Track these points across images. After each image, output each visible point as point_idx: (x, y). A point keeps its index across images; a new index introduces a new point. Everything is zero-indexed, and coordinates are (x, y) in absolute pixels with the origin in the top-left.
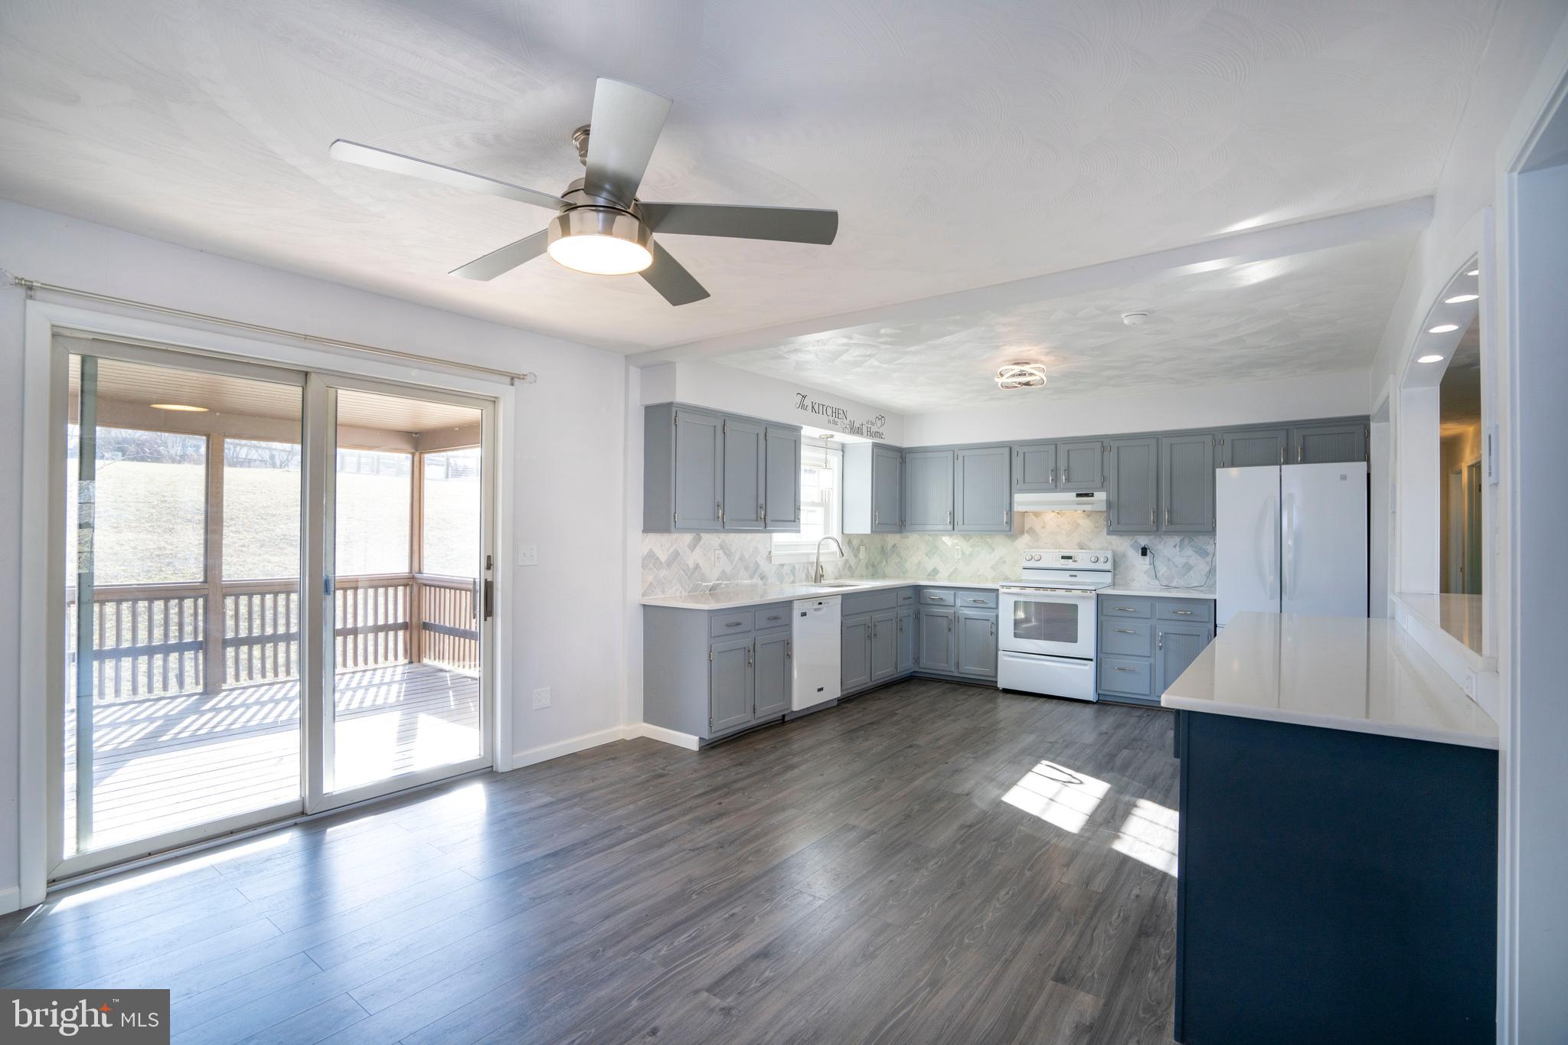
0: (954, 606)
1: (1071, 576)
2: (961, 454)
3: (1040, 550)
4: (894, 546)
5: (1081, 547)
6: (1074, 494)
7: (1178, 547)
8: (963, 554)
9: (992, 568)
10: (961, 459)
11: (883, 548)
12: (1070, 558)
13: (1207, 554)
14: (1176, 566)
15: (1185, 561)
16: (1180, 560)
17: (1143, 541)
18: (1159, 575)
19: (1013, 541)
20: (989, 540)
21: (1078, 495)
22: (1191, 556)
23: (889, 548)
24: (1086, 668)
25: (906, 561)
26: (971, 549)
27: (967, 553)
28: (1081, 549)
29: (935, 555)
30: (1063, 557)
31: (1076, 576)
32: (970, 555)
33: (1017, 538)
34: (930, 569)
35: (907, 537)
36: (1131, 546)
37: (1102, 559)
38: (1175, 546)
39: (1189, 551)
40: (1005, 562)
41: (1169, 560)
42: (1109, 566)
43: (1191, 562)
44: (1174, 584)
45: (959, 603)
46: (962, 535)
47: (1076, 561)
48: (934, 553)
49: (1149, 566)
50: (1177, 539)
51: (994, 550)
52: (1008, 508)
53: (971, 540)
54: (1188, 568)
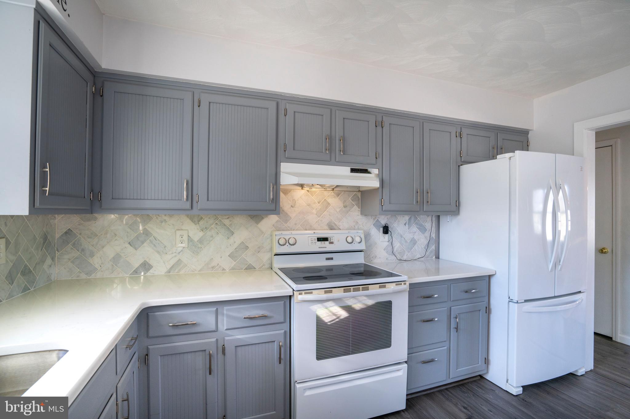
0: (216, 330)
1: (328, 259)
2: (205, 99)
3: (294, 232)
4: (69, 232)
5: (331, 227)
6: (348, 169)
7: (407, 225)
8: (190, 239)
9: (229, 256)
10: (204, 105)
11: (45, 238)
12: (325, 239)
13: (426, 230)
14: (406, 242)
15: (412, 237)
16: (408, 236)
17: (383, 221)
18: (395, 250)
19: (258, 222)
20: (227, 222)
21: (353, 170)
22: (415, 233)
23: (57, 236)
24: (400, 373)
25: (92, 255)
26: (201, 234)
27: (196, 239)
28: (331, 229)
29: (145, 244)
30: (319, 239)
31: (332, 259)
32: (201, 241)
33: (263, 218)
34: (136, 264)
35: (96, 219)
36: (374, 225)
37: (358, 239)
38: (405, 224)
39: (415, 228)
40: (247, 248)
41: (401, 236)
42: (362, 247)
43: (415, 237)
44: (405, 258)
45: (224, 325)
46: (188, 216)
47: (332, 243)
48: (143, 243)
49: (387, 244)
50: (407, 218)
51: (233, 233)
52: (274, 182)
53: (201, 222)
54: (414, 242)
